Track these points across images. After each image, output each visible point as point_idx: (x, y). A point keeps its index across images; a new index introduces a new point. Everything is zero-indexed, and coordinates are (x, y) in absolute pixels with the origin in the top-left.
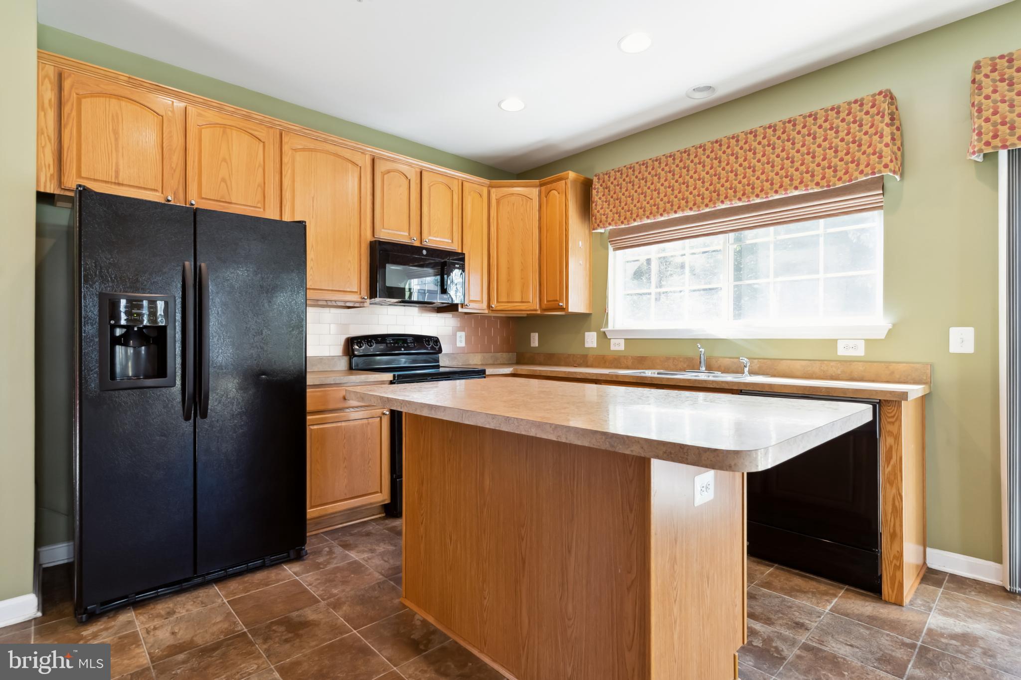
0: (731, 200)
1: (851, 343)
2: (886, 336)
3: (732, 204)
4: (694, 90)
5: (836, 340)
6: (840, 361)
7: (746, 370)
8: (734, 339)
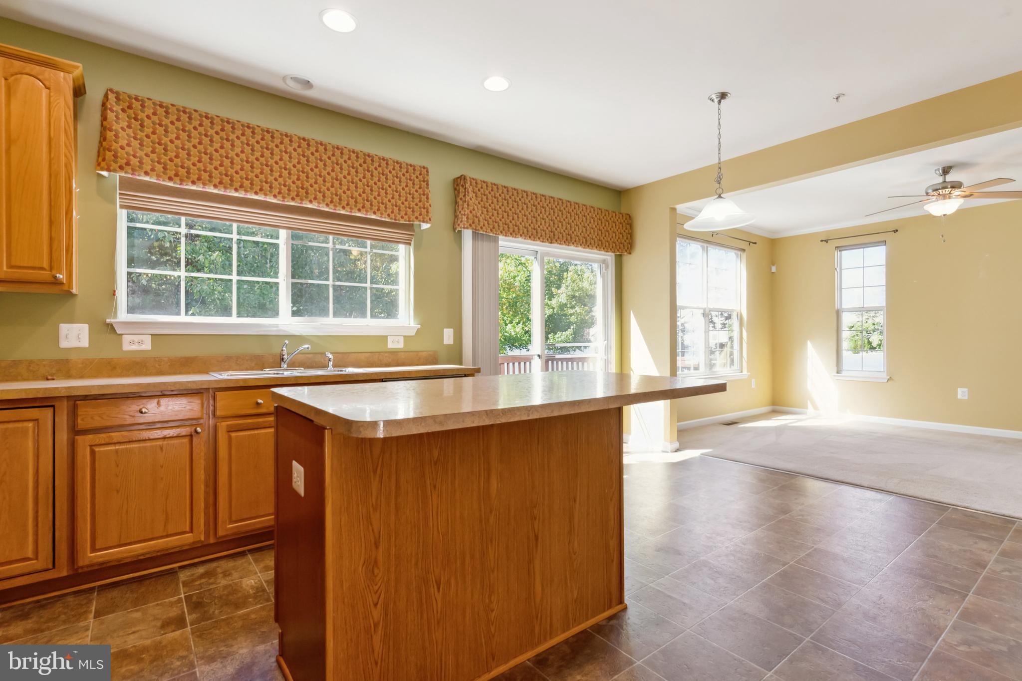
0: (319, 203)
1: (396, 339)
2: (416, 334)
3: (319, 207)
4: (291, 78)
5: (387, 336)
6: (391, 352)
7: (331, 363)
8: (307, 336)
